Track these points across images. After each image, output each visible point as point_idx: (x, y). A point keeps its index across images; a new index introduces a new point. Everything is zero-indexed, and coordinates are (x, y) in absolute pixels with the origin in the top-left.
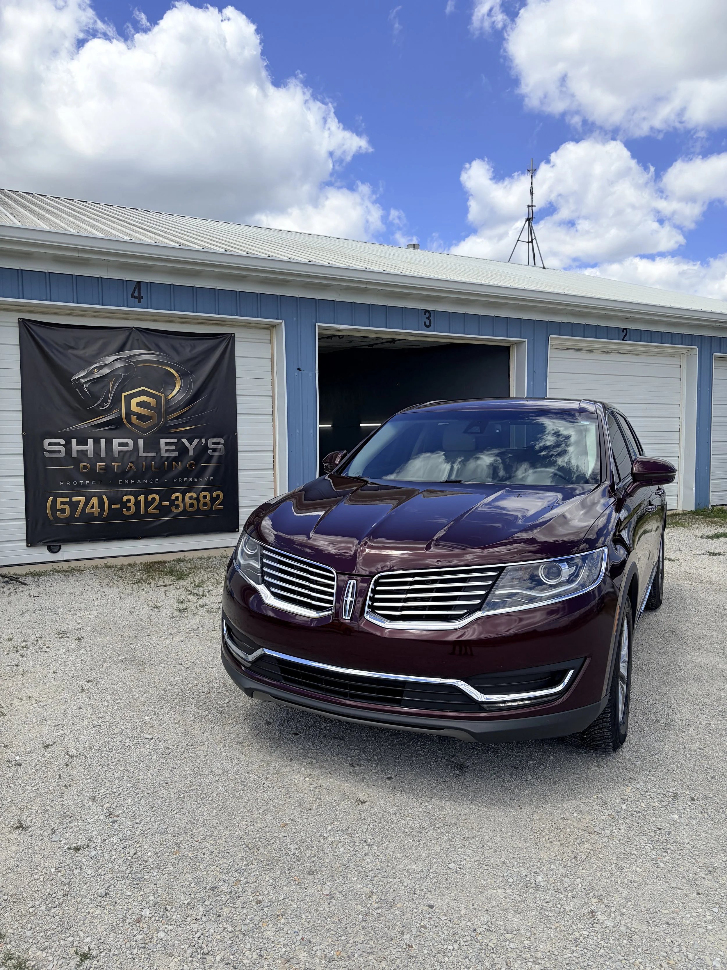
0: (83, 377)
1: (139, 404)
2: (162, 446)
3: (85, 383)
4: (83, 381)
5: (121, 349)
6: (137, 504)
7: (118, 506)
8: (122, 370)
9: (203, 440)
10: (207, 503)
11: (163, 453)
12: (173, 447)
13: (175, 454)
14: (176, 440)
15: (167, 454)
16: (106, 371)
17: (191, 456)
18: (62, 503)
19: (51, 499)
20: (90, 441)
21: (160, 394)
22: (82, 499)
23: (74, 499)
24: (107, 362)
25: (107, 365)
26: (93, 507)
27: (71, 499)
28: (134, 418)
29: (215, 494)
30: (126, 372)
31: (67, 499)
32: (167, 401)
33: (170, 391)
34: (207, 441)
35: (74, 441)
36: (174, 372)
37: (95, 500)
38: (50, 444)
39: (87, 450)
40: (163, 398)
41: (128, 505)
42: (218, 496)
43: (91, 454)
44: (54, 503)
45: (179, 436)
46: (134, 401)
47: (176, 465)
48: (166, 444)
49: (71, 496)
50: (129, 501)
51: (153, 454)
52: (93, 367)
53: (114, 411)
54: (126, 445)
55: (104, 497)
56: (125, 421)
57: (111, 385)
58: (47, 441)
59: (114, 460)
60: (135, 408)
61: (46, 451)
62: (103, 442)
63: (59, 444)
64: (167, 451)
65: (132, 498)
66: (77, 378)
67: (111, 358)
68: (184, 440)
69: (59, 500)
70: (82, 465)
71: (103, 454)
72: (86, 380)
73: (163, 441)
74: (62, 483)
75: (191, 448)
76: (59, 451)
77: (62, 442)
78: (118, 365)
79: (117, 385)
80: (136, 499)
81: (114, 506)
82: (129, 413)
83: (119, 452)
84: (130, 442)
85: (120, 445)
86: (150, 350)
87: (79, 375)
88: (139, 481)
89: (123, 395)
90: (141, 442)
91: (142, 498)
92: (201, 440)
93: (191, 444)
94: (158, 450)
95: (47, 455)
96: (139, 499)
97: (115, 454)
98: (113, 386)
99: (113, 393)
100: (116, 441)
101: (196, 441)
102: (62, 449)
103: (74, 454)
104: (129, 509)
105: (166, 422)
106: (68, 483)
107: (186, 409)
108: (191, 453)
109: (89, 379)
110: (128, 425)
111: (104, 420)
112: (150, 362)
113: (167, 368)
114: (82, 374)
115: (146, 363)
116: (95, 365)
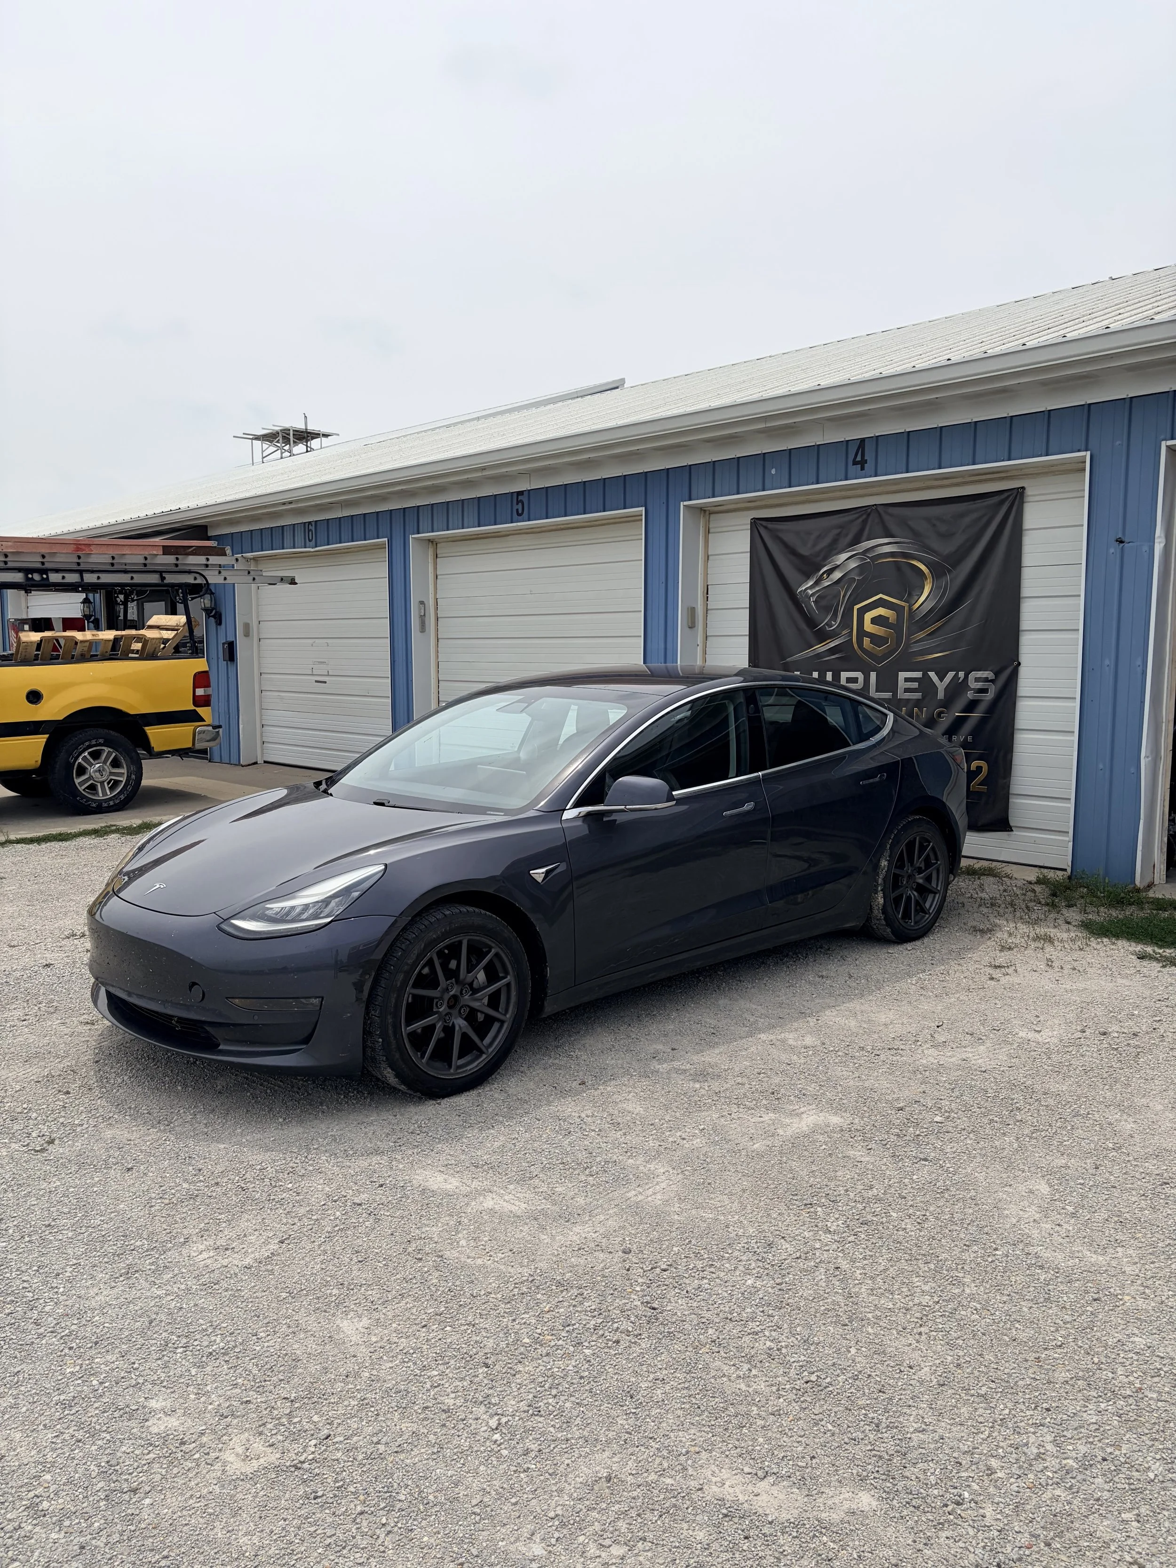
0: (811, 587)
1: (874, 621)
2: (902, 684)
3: (813, 595)
4: (810, 592)
5: (856, 541)
8: (856, 571)
9: (961, 674)
11: (901, 695)
12: (915, 685)
13: (917, 696)
14: (918, 675)
15: (908, 696)
16: (837, 575)
17: (941, 700)
20: (815, 674)
21: (903, 604)
24: (838, 563)
25: (836, 567)
28: (866, 641)
29: (974, 765)
30: (860, 575)
32: (911, 613)
33: (916, 598)
34: (966, 676)
36: (922, 567)
40: (906, 609)
42: (979, 769)
45: (924, 668)
46: (868, 616)
47: (919, 713)
48: (907, 680)
51: (887, 695)
52: (822, 572)
53: (844, 632)
54: (855, 680)
56: (856, 646)
57: (842, 594)
60: (868, 627)
62: (829, 675)
64: (907, 690)
66: (804, 588)
67: (844, 556)
68: (932, 674)
72: (814, 591)
73: (902, 675)
75: (941, 686)
78: (853, 564)
79: (849, 594)
82: (862, 633)
84: (859, 675)
85: (849, 680)
86: (892, 536)
87: (807, 584)
89: (856, 607)
90: (873, 676)
92: (956, 675)
93: (941, 679)
94: (894, 689)
98: (844, 596)
99: (843, 607)
100: (844, 675)
101: (951, 675)
105: (907, 646)
107: (939, 624)
108: (941, 695)
109: (817, 589)
110: (859, 652)
111: (832, 645)
112: (892, 554)
113: (914, 563)
114: (811, 583)
115: (886, 558)
116: (825, 569)
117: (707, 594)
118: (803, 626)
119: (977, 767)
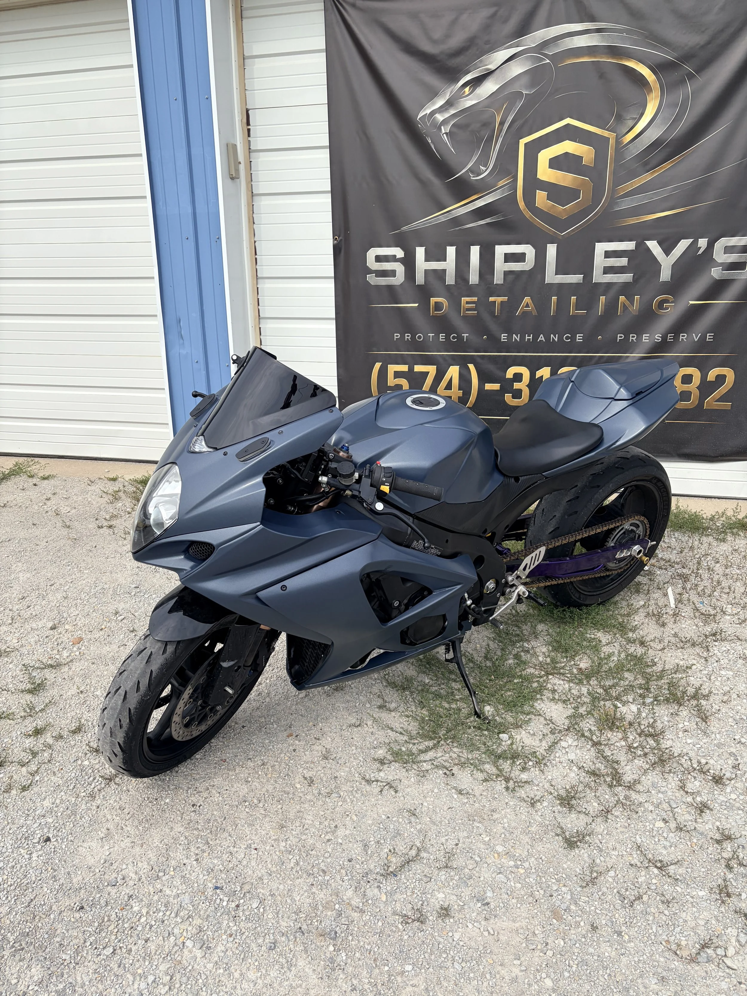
0: (441, 109)
1: (555, 163)
2: (599, 261)
3: (445, 122)
4: (440, 117)
5: (526, 28)
6: (534, 383)
7: (496, 386)
8: (525, 80)
9: (703, 243)
10: (690, 393)
11: (598, 277)
12: (624, 261)
13: (627, 277)
14: (630, 246)
15: (608, 278)
16: (489, 88)
17: (665, 283)
18: (397, 375)
19: (378, 365)
20: (451, 251)
21: (606, 133)
22: (432, 370)
23: (418, 368)
24: (492, 67)
25: (489, 73)
26: (449, 386)
27: (411, 369)
28: (541, 196)
29: (712, 375)
30: (531, 87)
31: (404, 368)
32: (620, 148)
33: (630, 123)
34: (711, 245)
35: (420, 252)
36: (645, 71)
37: (454, 372)
38: (379, 259)
39: (444, 271)
40: (612, 142)
41: (516, 386)
42: (721, 379)
43: (450, 279)
44: (383, 373)
45: (640, 234)
46: (545, 156)
47: (627, 303)
48: (608, 255)
49: (412, 361)
50: (518, 377)
51: (575, 278)
52: (462, 82)
53: (501, 183)
54: (520, 258)
55: (471, 367)
56: (522, 204)
57: (498, 120)
58: (372, 253)
59: (493, 290)
60: (545, 173)
61: (370, 271)
62: (475, 251)
63: (393, 258)
64: (607, 270)
65: (525, 371)
66: (428, 111)
67: (502, 55)
68: (653, 245)
69: (392, 368)
70: (433, 300)
71: (474, 278)
72: (447, 115)
73: (601, 248)
74: (397, 336)
75: (667, 262)
76: (392, 273)
77: (399, 253)
78: (517, 69)
79: (510, 118)
80: (533, 375)
81: (489, 386)
82: (533, 183)
83: (507, 274)
84: (529, 250)
85: (509, 258)
86: (592, 19)
87: (434, 104)
88: (542, 338)
89: (523, 142)
90: (552, 250)
91: (545, 372)
92: (695, 242)
93: (667, 251)
94: (587, 270)
95: (372, 279)
96: (538, 374)
97: (498, 279)
98: (502, 123)
99: (500, 140)
100: (501, 250)
101: (683, 245)
102: (399, 268)
103: (420, 279)
104: (517, 394)
105: (612, 201)
106: (408, 336)
107: (667, 165)
108: (665, 275)
109: (452, 112)
110: (528, 214)
111: (480, 203)
112: (591, 50)
113: (631, 64)
114: (440, 102)
115: (578, 57)
116: (468, 77)
117: (248, 123)
118: (427, 173)
119: (718, 376)
